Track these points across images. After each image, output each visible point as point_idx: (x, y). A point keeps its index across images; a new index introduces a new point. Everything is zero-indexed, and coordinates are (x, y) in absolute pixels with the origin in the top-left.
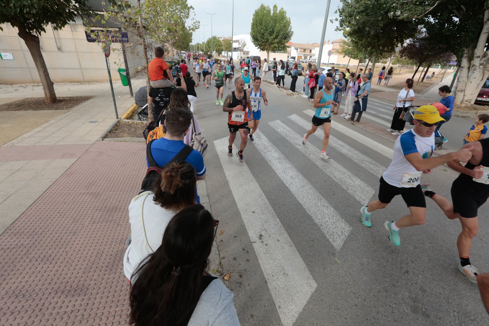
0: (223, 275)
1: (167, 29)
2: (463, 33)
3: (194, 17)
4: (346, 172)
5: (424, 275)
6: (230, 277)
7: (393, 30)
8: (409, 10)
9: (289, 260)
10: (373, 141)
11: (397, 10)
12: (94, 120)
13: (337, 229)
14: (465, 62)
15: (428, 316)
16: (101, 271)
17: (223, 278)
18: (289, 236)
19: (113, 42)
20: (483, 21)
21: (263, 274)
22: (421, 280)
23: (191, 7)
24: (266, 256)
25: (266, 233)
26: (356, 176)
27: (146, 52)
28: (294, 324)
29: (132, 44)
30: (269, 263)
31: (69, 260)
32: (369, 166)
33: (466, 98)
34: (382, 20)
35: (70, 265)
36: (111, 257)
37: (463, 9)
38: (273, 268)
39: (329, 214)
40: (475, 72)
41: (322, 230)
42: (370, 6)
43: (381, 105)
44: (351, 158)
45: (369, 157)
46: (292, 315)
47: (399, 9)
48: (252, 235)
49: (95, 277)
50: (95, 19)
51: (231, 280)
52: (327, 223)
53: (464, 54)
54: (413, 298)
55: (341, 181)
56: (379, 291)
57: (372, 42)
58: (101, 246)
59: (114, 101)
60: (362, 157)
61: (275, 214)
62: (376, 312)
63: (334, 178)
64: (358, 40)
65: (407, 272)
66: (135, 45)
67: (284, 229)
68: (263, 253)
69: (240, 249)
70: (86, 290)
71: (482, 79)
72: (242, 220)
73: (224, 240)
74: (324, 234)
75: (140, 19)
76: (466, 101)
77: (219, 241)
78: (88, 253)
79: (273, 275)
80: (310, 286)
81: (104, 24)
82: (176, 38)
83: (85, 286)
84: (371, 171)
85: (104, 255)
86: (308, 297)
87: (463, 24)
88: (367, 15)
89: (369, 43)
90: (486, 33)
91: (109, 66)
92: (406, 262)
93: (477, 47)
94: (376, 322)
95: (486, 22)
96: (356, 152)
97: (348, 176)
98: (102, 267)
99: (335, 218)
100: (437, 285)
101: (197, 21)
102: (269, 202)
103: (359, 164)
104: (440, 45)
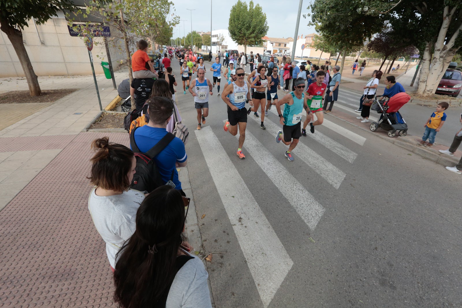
0: (206, 257)
1: (148, 24)
2: (425, 28)
3: (174, 12)
4: (320, 158)
5: (392, 251)
6: (212, 258)
7: (361, 25)
8: (376, 6)
9: (267, 240)
10: (344, 128)
11: (365, 6)
12: (78, 112)
13: (312, 211)
14: (426, 55)
15: (395, 288)
16: (87, 256)
17: (205, 259)
18: (267, 218)
19: (95, 36)
20: (443, 16)
21: (243, 254)
22: (388, 256)
23: (171, 3)
24: (246, 238)
25: (245, 215)
26: (328, 161)
27: (128, 46)
28: (272, 300)
29: (114, 38)
30: (249, 244)
31: (56, 247)
32: (340, 152)
33: (428, 89)
34: (351, 15)
35: (57, 251)
36: (97, 242)
37: (424, 6)
38: (252, 249)
39: (304, 197)
40: (436, 64)
41: (297, 212)
42: (340, 3)
43: (351, 95)
44: (324, 145)
45: (341, 144)
46: (270, 292)
47: (366, 5)
48: (232, 218)
49: (81, 262)
50: (77, 13)
51: (213, 261)
52: (302, 206)
53: (426, 47)
54: (381, 272)
55: (314, 166)
56: (351, 267)
57: (342, 36)
58: (87, 232)
59: (98, 93)
60: (335, 143)
61: (253, 198)
62: (348, 286)
63: (308, 164)
64: (329, 34)
65: (376, 248)
66: (117, 39)
67: (262, 212)
68: (242, 235)
69: (221, 232)
70: (73, 274)
71: (442, 71)
72: (223, 204)
73: (205, 224)
74: (299, 216)
75: (121, 13)
76: (428, 91)
77: (201, 224)
78: (74, 239)
79: (252, 255)
80: (287, 264)
81: (86, 18)
82: (157, 33)
83: (72, 270)
84: (342, 157)
85: (90, 241)
86: (286, 274)
87: (425, 20)
88: (337, 11)
89: (339, 37)
90: (446, 28)
91: (92, 60)
92: (375, 239)
93: (438, 41)
94: (348, 295)
95: (445, 18)
96: (329, 139)
97: (321, 162)
98: (89, 252)
99: (309, 201)
100: (403, 259)
101: (177, 16)
102: (248, 187)
103: (331, 150)
104: (405, 39)
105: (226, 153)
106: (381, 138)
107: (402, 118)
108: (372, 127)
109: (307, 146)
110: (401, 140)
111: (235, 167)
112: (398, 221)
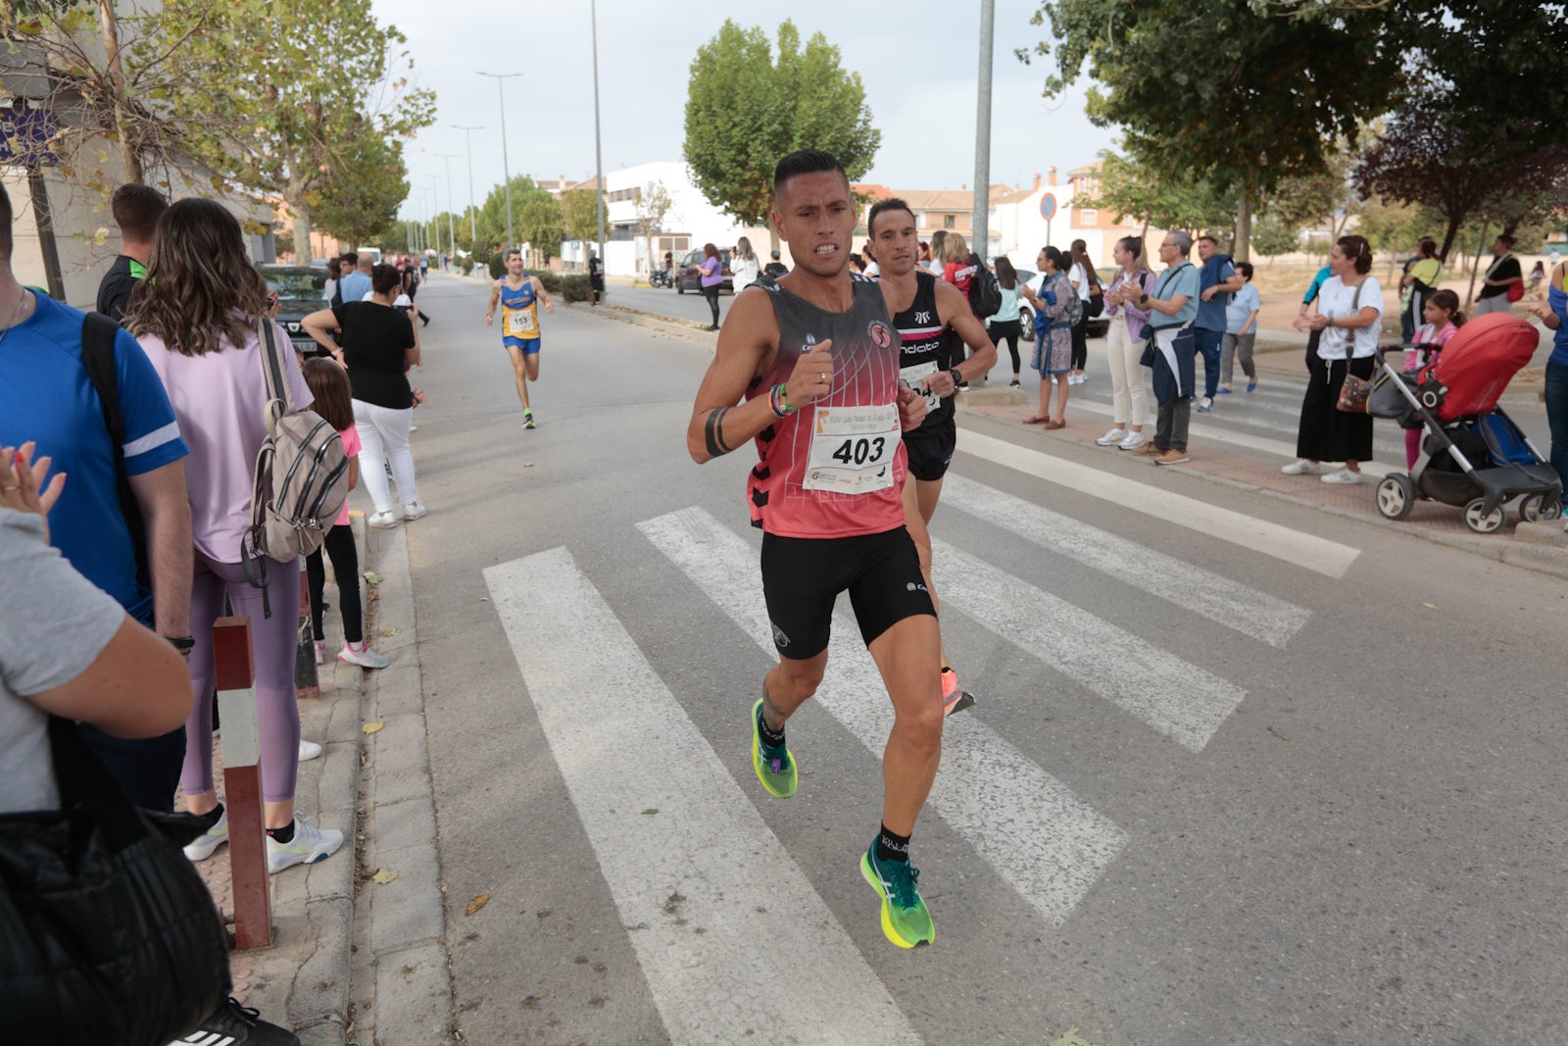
1: (273, 124)
3: (406, 73)
4: (1114, 636)
5: (1482, 990)
9: (808, 980)
10: (1246, 519)
13: (1056, 845)
18: (816, 889)
22: (1463, 1012)
23: (392, 32)
24: (694, 978)
25: (703, 885)
26: (1159, 648)
29: (65, 131)
30: (707, 1004)
38: (722, 1020)
39: (1023, 792)
41: (980, 853)
44: (1142, 585)
45: (1229, 577)
48: (629, 899)
52: (1009, 827)
55: (1085, 670)
57: (1218, 135)
60: (1197, 577)
63: (1053, 662)
65: (1396, 982)
66: (82, 136)
67: (794, 865)
68: (678, 965)
69: (563, 961)
72: (588, 846)
73: (483, 934)
74: (990, 870)
77: (459, 939)
82: (322, 168)
84: (1233, 625)
88: (1175, 22)
89: (1205, 141)
92: (1391, 945)
96: (1172, 564)
97: (1121, 649)
99: (1047, 805)
100: (1547, 1024)
101: (424, 90)
102: (730, 771)
103: (1178, 602)
104: (1515, 124)
105: (632, 646)
106: (1436, 542)
107: (1522, 437)
108: (1385, 501)
109: (1056, 594)
110: (1532, 537)
111: (676, 697)
112: (1515, 864)
